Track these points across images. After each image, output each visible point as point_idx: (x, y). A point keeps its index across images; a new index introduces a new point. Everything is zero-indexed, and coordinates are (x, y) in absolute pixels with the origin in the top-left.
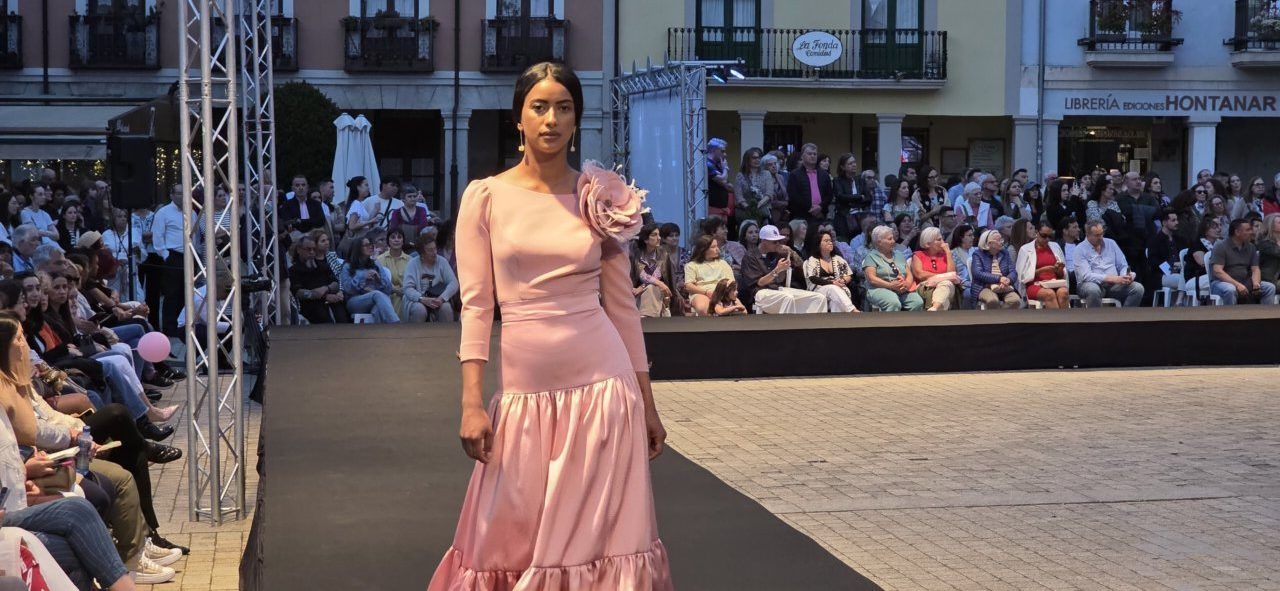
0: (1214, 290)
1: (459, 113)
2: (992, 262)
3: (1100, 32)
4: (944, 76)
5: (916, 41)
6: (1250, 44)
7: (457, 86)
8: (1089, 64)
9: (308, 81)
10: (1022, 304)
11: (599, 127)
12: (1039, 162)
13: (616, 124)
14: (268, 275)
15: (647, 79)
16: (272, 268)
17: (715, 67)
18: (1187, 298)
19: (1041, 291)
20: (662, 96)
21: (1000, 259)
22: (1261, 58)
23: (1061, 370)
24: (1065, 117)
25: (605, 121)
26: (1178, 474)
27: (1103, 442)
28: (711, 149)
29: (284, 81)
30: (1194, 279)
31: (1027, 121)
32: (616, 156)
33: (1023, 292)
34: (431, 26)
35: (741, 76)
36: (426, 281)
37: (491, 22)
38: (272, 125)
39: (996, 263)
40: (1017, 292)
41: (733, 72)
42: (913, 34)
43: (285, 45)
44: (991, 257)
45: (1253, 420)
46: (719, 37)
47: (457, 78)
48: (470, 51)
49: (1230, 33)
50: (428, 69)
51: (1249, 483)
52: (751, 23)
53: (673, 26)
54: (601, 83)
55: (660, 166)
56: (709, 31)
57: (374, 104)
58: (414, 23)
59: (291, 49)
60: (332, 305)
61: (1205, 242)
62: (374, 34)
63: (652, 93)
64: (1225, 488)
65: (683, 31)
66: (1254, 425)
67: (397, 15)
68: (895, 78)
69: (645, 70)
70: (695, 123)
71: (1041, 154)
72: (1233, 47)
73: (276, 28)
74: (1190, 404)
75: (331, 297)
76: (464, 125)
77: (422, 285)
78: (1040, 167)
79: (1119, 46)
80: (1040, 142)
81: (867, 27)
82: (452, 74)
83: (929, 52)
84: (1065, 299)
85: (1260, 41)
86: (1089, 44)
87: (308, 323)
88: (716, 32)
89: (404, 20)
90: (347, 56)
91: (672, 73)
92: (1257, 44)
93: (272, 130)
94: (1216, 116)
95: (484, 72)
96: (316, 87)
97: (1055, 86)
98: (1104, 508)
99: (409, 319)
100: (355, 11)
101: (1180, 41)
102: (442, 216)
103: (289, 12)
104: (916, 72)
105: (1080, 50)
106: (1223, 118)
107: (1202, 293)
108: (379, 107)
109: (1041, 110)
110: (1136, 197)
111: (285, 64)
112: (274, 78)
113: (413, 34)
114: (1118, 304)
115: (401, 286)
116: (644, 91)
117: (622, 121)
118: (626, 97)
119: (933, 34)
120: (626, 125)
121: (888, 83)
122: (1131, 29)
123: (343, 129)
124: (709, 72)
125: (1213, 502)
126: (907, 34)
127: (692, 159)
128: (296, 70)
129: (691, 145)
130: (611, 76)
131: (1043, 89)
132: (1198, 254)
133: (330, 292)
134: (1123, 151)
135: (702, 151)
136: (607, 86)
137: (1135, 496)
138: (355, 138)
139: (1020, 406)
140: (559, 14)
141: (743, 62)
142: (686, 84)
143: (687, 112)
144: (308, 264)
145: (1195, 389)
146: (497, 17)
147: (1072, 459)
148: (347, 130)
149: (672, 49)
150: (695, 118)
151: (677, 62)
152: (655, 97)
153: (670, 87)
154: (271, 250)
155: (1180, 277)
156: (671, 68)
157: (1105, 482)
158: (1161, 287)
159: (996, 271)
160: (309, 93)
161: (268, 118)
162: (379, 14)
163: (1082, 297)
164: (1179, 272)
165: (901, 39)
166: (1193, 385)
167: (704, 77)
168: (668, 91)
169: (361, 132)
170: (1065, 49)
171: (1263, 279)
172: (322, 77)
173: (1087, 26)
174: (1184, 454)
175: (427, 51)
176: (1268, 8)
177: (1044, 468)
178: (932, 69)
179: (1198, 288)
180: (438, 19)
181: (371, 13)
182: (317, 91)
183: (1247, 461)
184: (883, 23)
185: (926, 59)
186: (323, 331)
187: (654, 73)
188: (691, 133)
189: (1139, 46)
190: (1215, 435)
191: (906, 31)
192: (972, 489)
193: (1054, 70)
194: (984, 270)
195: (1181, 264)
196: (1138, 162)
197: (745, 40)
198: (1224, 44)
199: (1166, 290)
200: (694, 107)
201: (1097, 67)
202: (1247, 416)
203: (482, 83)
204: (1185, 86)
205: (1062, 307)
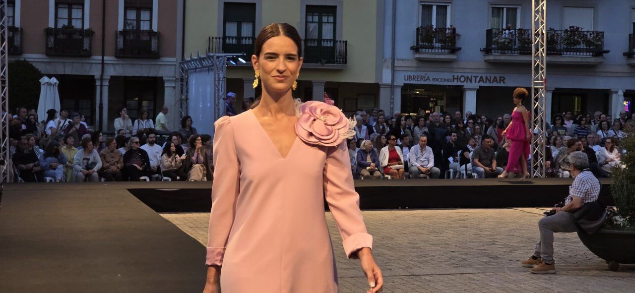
0: (474, 171)
1: (105, 77)
2: (367, 156)
3: (421, 43)
4: (345, 62)
5: (332, 45)
6: (493, 51)
7: (103, 64)
8: (417, 59)
9: (26, 59)
10: (382, 177)
11: (174, 85)
12: (392, 106)
13: (182, 85)
14: (3, 157)
15: (198, 63)
16: (5, 154)
17: (231, 57)
18: (461, 175)
19: (391, 170)
20: (206, 71)
21: (371, 154)
22: (498, 58)
23: (400, 210)
24: (404, 84)
25: (177, 83)
26: (454, 261)
27: (418, 245)
28: (228, 97)
29: (14, 59)
30: (464, 166)
31: (386, 86)
32: (181, 100)
33: (382, 171)
34: (90, 33)
35: (244, 62)
36: (85, 161)
37: (120, 31)
38: (7, 82)
39: (369, 157)
40: (379, 170)
41: (240, 59)
42: (330, 42)
43: (16, 41)
44: (367, 153)
45: (491, 235)
46: (234, 42)
47: (103, 60)
48: (110, 47)
49: (484, 45)
50: (88, 54)
51: (488, 266)
52: (250, 35)
53: (212, 36)
54: (175, 63)
55: (201, 106)
56: (229, 39)
57: (60, 71)
58: (82, 32)
59: (19, 43)
60: (36, 172)
61: (469, 147)
62: (61, 36)
63: (200, 69)
64: (477, 269)
65: (216, 38)
66: (492, 237)
67: (73, 27)
68: (321, 63)
69: (196, 58)
70: (220, 85)
71: (393, 102)
72: (485, 52)
73: (11, 33)
74: (461, 227)
75: (36, 169)
76: (106, 83)
77: (83, 163)
78: (392, 109)
79: (430, 50)
80: (392, 97)
81: (308, 38)
82: (100, 58)
83: (338, 50)
84: (403, 174)
85: (498, 49)
86: (416, 49)
87: (23, 181)
88: (233, 39)
89: (77, 30)
90: (47, 47)
91: (210, 60)
92: (496, 51)
93: (7, 84)
94: (477, 85)
95: (116, 57)
96: (31, 63)
97: (399, 69)
98: (418, 278)
99: (76, 180)
100: (51, 25)
101: (460, 49)
102: (95, 128)
103: (18, 24)
104: (332, 60)
105: (411, 51)
106: (480, 86)
107: (468, 172)
108: (63, 73)
109: (393, 80)
110: (437, 125)
111: (15, 50)
112: (8, 57)
113: (81, 37)
114: (428, 178)
115: (72, 163)
116: (196, 68)
117: (185, 83)
118: (187, 71)
119: (340, 42)
120: (187, 85)
121: (318, 66)
122: (436, 42)
123: (44, 84)
124: (229, 59)
125: (470, 275)
126: (327, 42)
127: (219, 103)
128: (21, 54)
129: (218, 95)
130: (181, 61)
131: (394, 71)
132: (466, 153)
133: (35, 166)
134: (432, 102)
135: (224, 99)
136: (178, 65)
137: (433, 272)
138: (50, 90)
139: (379, 227)
140: (155, 28)
141: (245, 54)
142: (216, 65)
143: (217, 79)
144: (25, 152)
145: (464, 220)
146: (124, 29)
147: (404, 254)
148: (46, 84)
149: (211, 47)
150: (221, 82)
151: (213, 54)
152: (201, 71)
153: (209, 67)
154: (5, 144)
155: (458, 164)
156: (209, 57)
157: (419, 265)
158: (449, 169)
159: (369, 160)
160: (27, 66)
161: (4, 78)
162: (64, 26)
163: (411, 173)
164: (457, 162)
165: (325, 44)
166: (462, 218)
167: (226, 62)
168: (207, 68)
169: (53, 85)
170: (404, 51)
171: (498, 165)
172: (34, 57)
173: (415, 40)
174: (457, 251)
175: (88, 45)
176: (502, 34)
177: (390, 258)
178: (340, 59)
179: (466, 170)
180: (93, 30)
181: (60, 26)
182: (32, 64)
183: (488, 255)
184: (315, 35)
185: (337, 54)
186: (30, 186)
187: (201, 60)
188: (218, 90)
189: (440, 51)
190: (473, 242)
191: (327, 40)
192: (353, 268)
193: (399, 61)
194: (362, 160)
195: (458, 158)
196: (439, 107)
197: (247, 43)
198: (481, 50)
199: (451, 170)
200: (220, 77)
201: (420, 60)
202: (488, 233)
203: (116, 62)
204: (462, 71)
205: (401, 179)
